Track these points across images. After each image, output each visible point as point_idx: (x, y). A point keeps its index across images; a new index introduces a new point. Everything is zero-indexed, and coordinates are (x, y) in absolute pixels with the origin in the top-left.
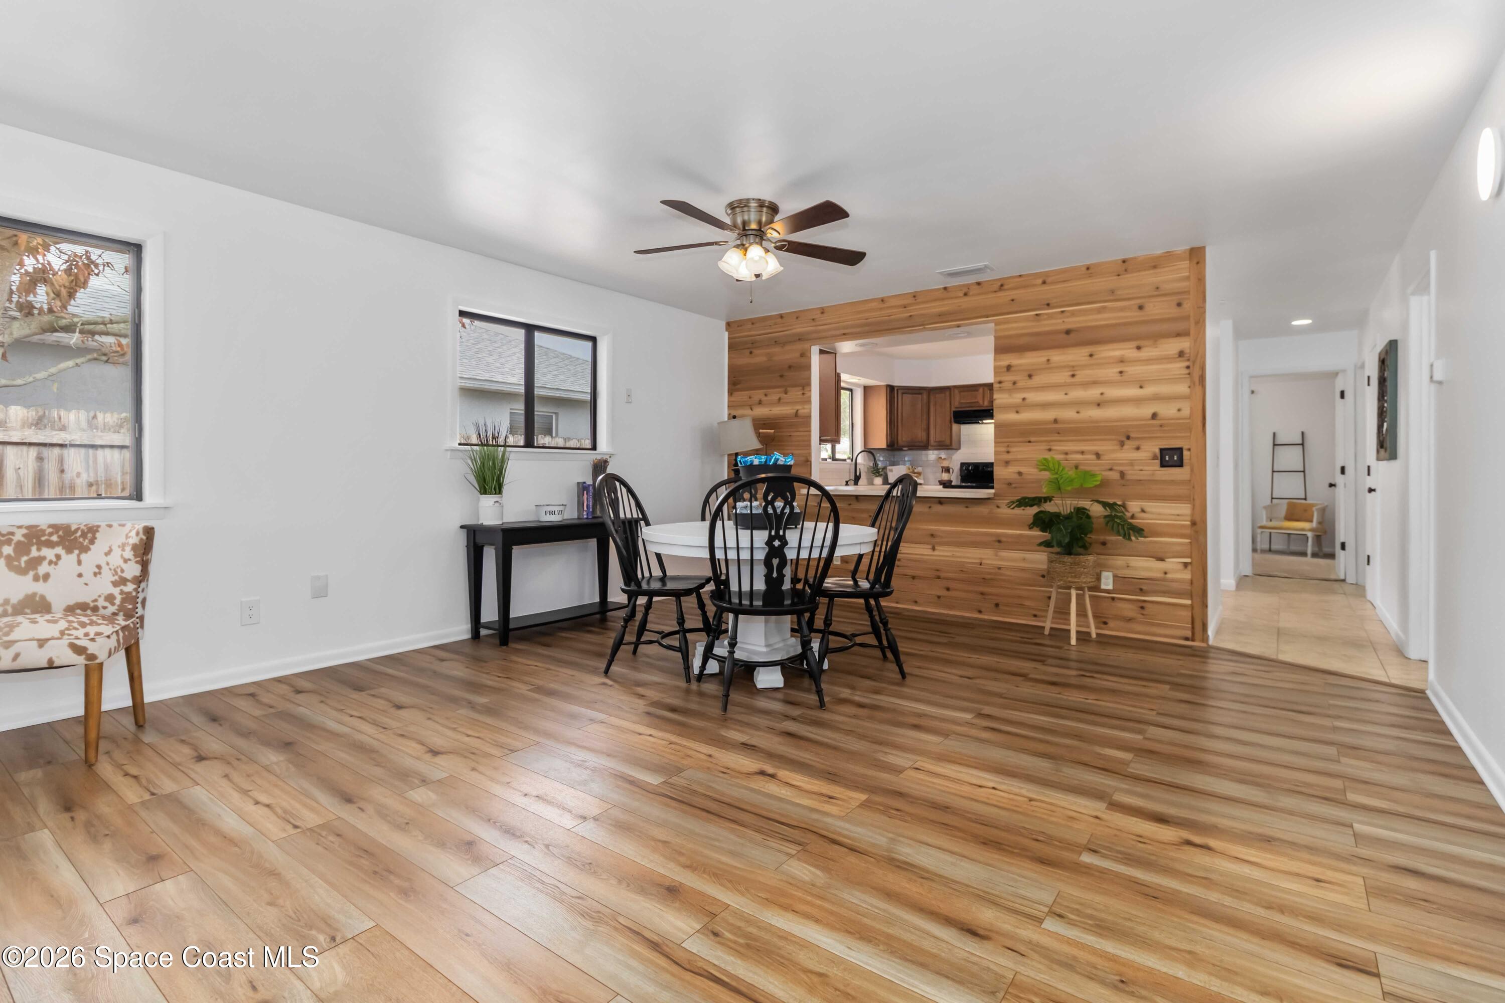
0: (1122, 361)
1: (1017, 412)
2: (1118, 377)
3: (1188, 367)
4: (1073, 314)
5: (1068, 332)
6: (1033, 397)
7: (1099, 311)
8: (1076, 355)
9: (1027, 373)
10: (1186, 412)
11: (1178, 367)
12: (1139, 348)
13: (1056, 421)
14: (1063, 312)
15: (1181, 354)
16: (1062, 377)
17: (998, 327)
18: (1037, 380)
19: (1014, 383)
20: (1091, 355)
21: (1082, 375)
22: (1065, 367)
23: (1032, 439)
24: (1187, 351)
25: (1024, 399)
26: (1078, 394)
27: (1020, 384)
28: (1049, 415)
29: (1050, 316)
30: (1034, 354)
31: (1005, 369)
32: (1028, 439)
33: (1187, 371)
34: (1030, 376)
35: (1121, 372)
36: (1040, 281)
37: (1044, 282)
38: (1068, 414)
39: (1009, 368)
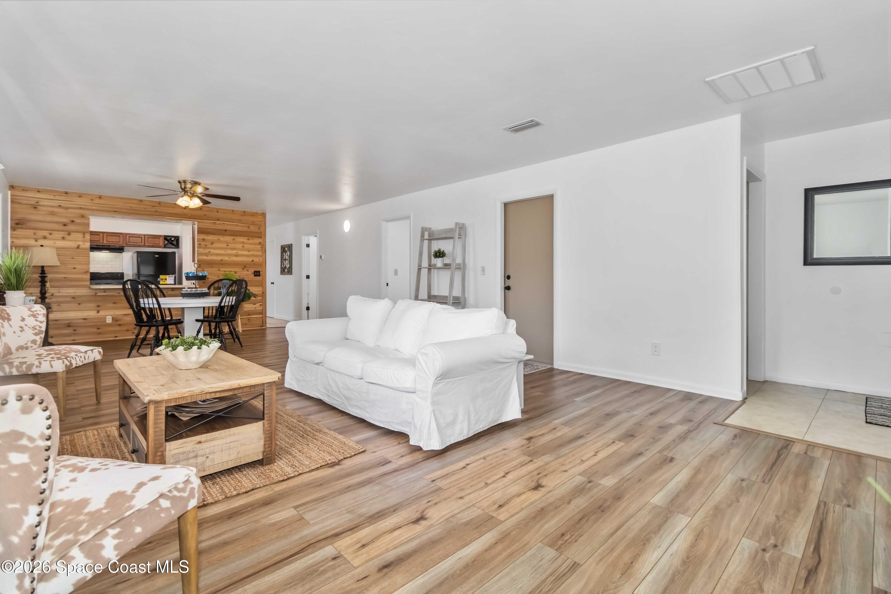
0: (243, 243)
1: (207, 256)
2: (242, 248)
3: (262, 247)
4: (228, 225)
5: (226, 230)
6: (212, 251)
7: (236, 225)
8: (229, 239)
9: (211, 243)
10: (261, 260)
11: (259, 247)
12: (248, 240)
13: (221, 260)
14: (224, 223)
15: (260, 243)
16: (224, 245)
17: (199, 224)
18: (215, 245)
19: (206, 245)
20: (234, 240)
21: (231, 246)
22: (224, 242)
23: (213, 266)
24: (261, 243)
25: (210, 252)
26: (229, 252)
27: (208, 246)
28: (219, 258)
29: (220, 224)
30: (215, 236)
31: (202, 240)
32: (211, 266)
33: (261, 248)
34: (212, 244)
35: (243, 246)
36: (216, 211)
37: (218, 212)
38: (226, 258)
39: (203, 239)
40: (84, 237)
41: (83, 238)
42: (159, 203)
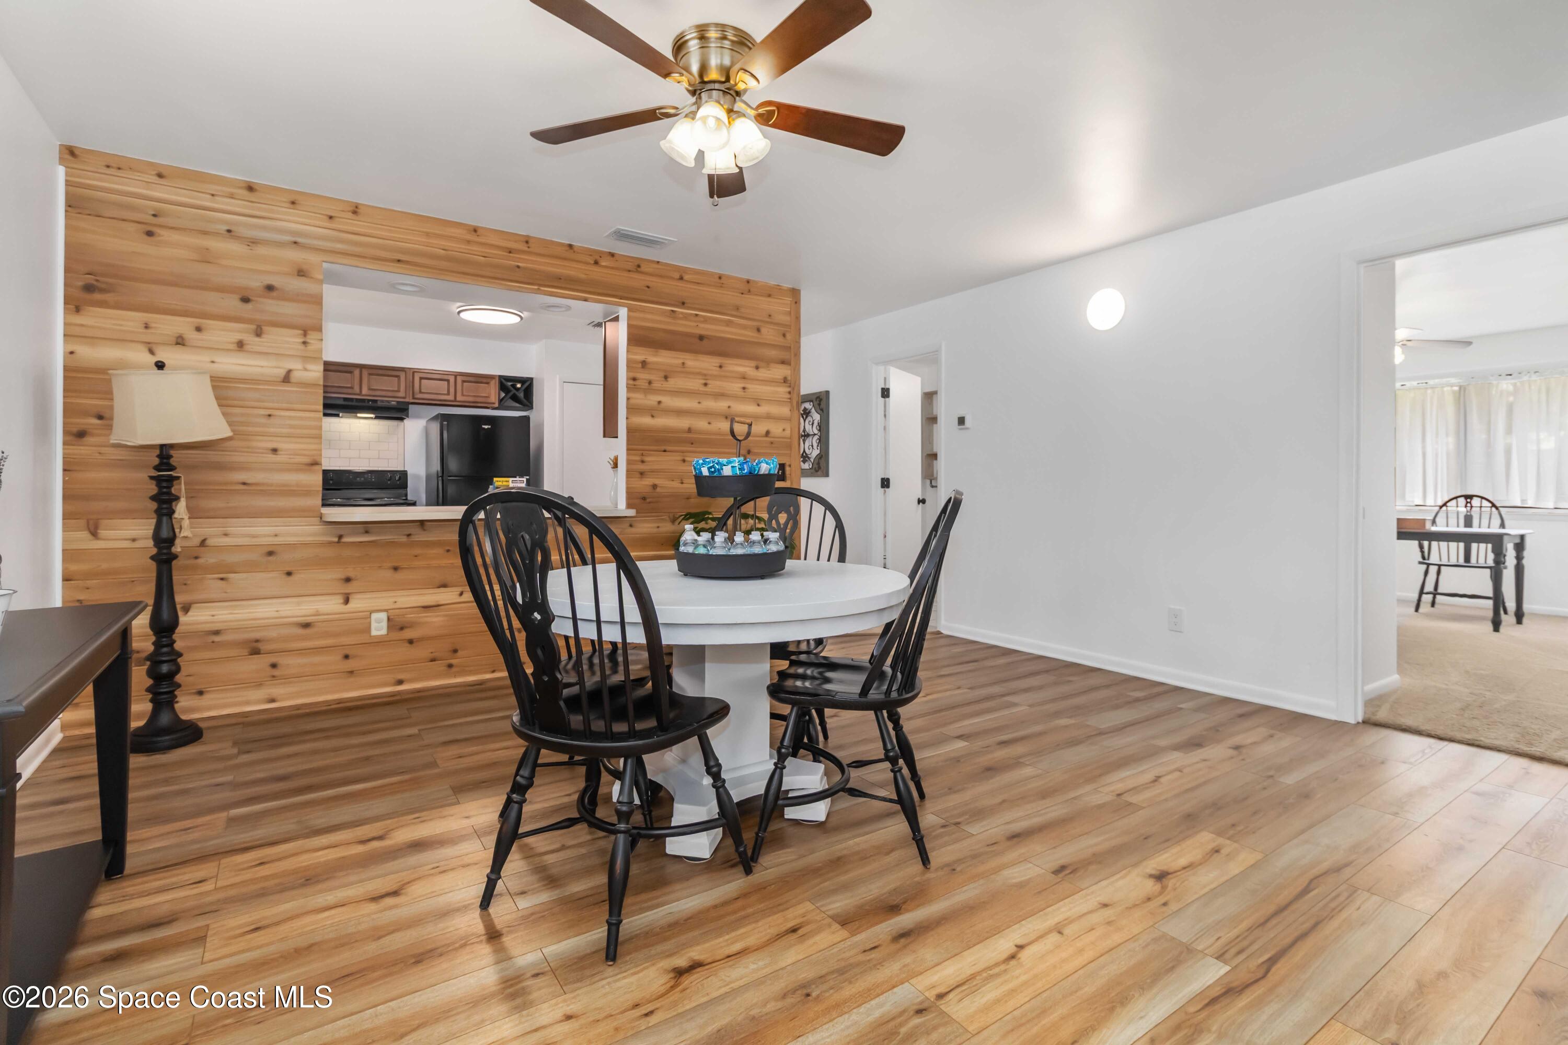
0: (744, 377)
1: (653, 416)
2: (741, 393)
3: (790, 393)
4: (706, 320)
5: (701, 338)
6: (668, 401)
7: (729, 323)
8: (708, 363)
9: (662, 374)
10: (788, 433)
11: (783, 390)
12: (757, 368)
13: (690, 430)
14: (697, 315)
15: (785, 380)
16: (695, 384)
17: (632, 314)
18: (673, 383)
19: (650, 383)
20: (721, 367)
21: (715, 385)
22: (699, 374)
23: (668, 448)
24: (789, 378)
25: (659, 402)
26: (710, 404)
27: (656, 385)
28: (683, 423)
29: (686, 317)
30: (673, 354)
31: (640, 365)
32: (663, 448)
33: (788, 396)
34: (666, 378)
35: (744, 388)
36: (677, 276)
37: (681, 278)
38: (701, 424)
39: (644, 364)
40: (304, 343)
41: (302, 347)
42: (527, 242)
